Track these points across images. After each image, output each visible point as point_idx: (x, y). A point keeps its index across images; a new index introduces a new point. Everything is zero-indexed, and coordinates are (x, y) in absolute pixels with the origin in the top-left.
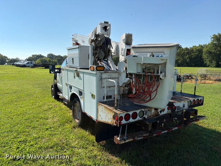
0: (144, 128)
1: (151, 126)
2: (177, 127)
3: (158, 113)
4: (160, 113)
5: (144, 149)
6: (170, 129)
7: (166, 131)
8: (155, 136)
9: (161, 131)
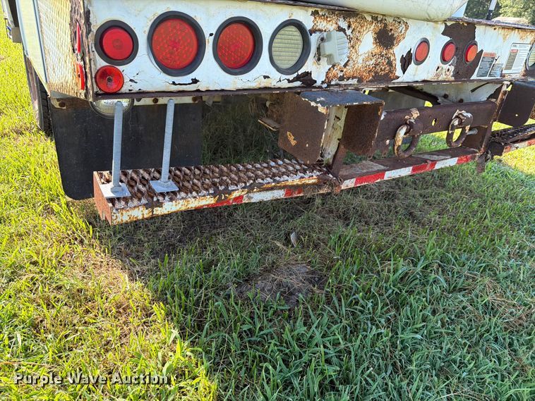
0: (293, 143)
1: (339, 134)
2: (456, 159)
3: (390, 64)
4: (399, 72)
5: (287, 242)
6: (425, 161)
7: (405, 172)
8: (349, 190)
9: (382, 167)
